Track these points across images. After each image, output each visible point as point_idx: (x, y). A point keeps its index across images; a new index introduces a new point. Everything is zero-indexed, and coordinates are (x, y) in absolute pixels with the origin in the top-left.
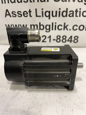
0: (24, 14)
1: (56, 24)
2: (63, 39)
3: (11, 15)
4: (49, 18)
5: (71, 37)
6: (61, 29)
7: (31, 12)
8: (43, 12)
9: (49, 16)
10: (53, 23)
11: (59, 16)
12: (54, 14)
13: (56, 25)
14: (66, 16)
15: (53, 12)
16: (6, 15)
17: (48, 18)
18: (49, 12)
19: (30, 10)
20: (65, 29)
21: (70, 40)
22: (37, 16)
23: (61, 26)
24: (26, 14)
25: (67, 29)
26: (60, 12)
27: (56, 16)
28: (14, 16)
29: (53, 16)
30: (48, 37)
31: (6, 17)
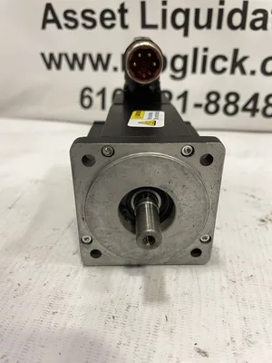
0: (103, 19)
1: (205, 54)
2: (229, 103)
3: (62, 21)
4: (186, 34)
5: (255, 98)
6: (224, 70)
7: (126, 11)
8: (164, 12)
9: (186, 26)
10: (196, 51)
11: (219, 26)
12: (203, 21)
13: (205, 58)
14: (242, 26)
15: (197, 11)
16: (45, 21)
17: (182, 31)
18: (187, 12)
19: (122, 5)
20: (238, 70)
21: (250, 106)
22: (144, 26)
23: (225, 59)
24: (108, 19)
25: (243, 72)
26: (221, 11)
27: (208, 25)
28: (71, 24)
29: (198, 26)
30: (179, 97)
31: (44, 27)
